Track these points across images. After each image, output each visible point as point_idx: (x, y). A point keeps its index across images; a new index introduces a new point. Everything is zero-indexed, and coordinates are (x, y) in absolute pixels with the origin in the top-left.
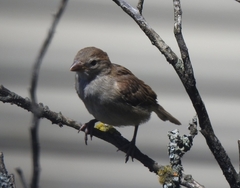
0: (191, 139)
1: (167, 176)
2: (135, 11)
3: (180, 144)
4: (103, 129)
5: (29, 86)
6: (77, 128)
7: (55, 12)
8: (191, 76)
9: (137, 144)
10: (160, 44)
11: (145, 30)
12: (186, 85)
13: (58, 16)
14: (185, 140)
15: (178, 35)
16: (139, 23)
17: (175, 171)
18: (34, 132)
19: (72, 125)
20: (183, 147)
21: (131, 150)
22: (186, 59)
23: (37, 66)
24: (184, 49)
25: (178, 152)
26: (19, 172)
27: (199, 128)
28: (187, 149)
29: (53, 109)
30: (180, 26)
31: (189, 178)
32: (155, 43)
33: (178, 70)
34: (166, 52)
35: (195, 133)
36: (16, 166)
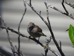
0: (50, 40)
2: (39, 14)
3: (48, 41)
4: (32, 38)
5: (18, 29)
6: (27, 37)
7: (23, 14)
8: (50, 27)
9: (39, 41)
10: (44, 20)
11: (41, 17)
12: (49, 29)
13: (24, 14)
16: (40, 16)
17: (47, 47)
18: (19, 38)
19: (26, 37)
20: (49, 41)
21: (38, 42)
22: (49, 23)
23: (20, 25)
24: (49, 21)
26: (16, 46)
27: (52, 38)
28: (49, 42)
30: (48, 17)
31: (50, 48)
32: (43, 20)
33: (48, 26)
34: (45, 22)
36: (15, 45)
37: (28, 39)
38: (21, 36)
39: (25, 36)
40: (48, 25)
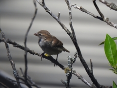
0: (75, 59)
1: (67, 71)
2: (57, 18)
3: (72, 60)
4: (47, 56)
5: (24, 41)
6: (39, 55)
7: (33, 17)
8: (75, 39)
9: (58, 60)
10: (65, 28)
11: (60, 24)
12: (73, 41)
13: (33, 19)
14: (73, 59)
15: (71, 25)
16: (58, 22)
17: (70, 69)
18: (26, 56)
19: (37, 54)
20: (73, 61)
21: (56, 62)
22: (74, 33)
23: (27, 35)
24: (73, 30)
25: (71, 63)
26: (21, 69)
27: (78, 55)
28: (74, 62)
29: (31, 49)
30: (71, 23)
31: (74, 71)
32: (63, 28)
33: (71, 37)
34: (67, 31)
35: (76, 57)
37: (40, 57)
38: (29, 54)
39: (36, 52)
40: (72, 35)
